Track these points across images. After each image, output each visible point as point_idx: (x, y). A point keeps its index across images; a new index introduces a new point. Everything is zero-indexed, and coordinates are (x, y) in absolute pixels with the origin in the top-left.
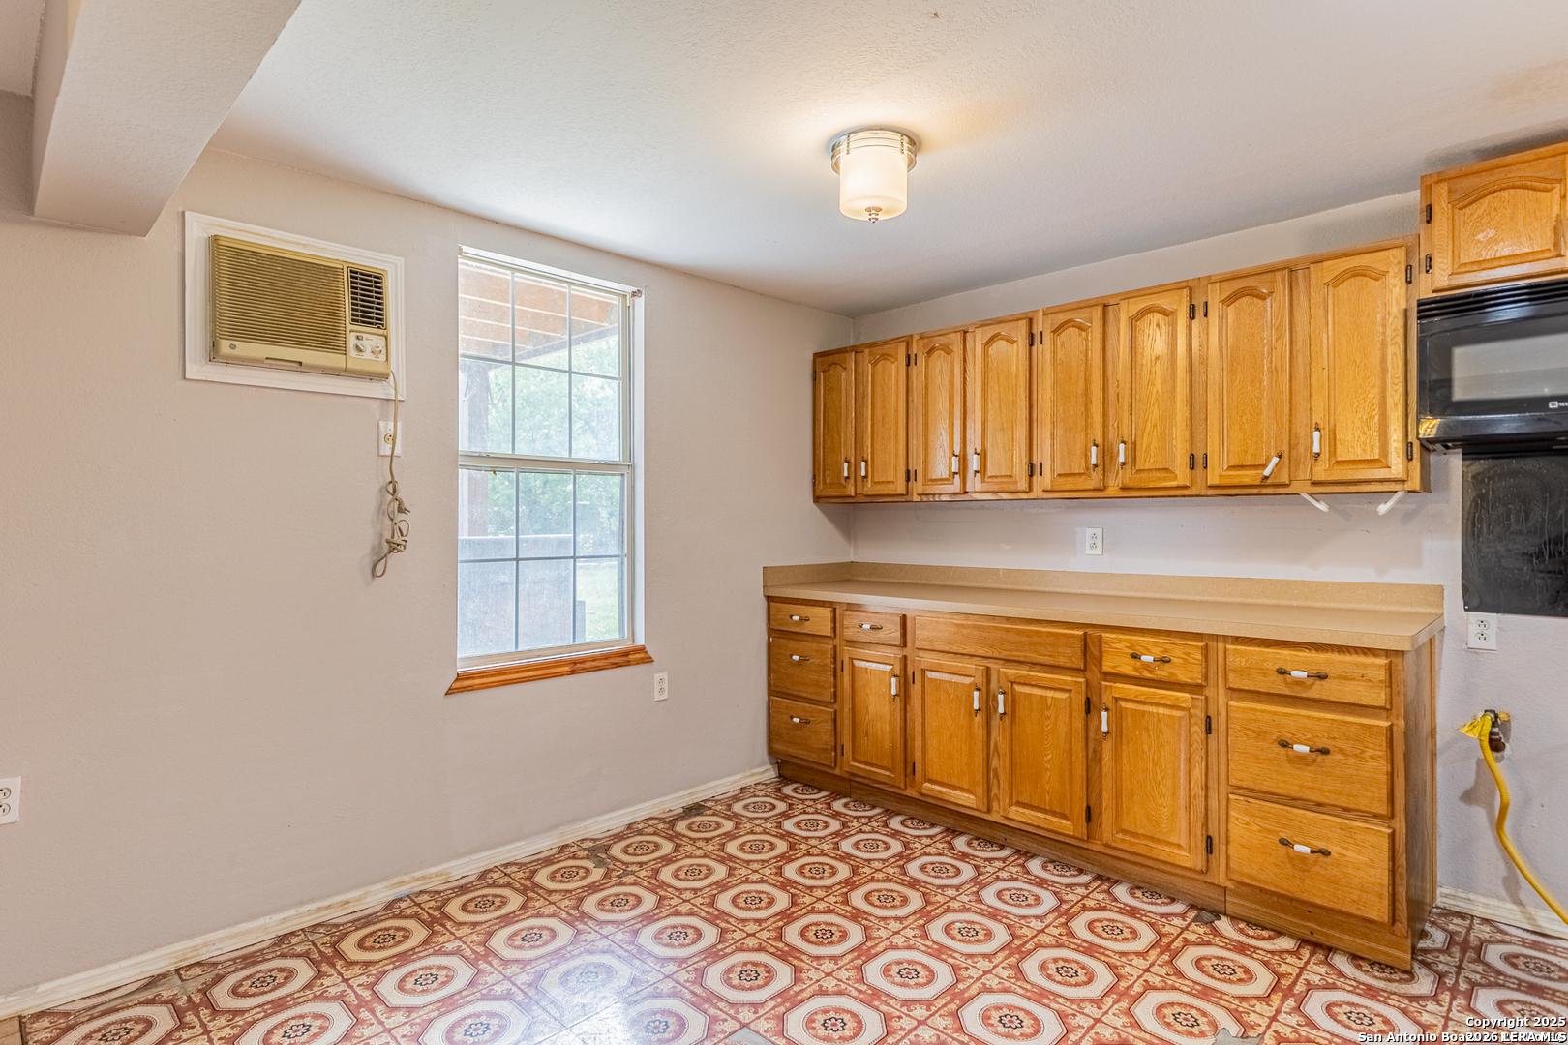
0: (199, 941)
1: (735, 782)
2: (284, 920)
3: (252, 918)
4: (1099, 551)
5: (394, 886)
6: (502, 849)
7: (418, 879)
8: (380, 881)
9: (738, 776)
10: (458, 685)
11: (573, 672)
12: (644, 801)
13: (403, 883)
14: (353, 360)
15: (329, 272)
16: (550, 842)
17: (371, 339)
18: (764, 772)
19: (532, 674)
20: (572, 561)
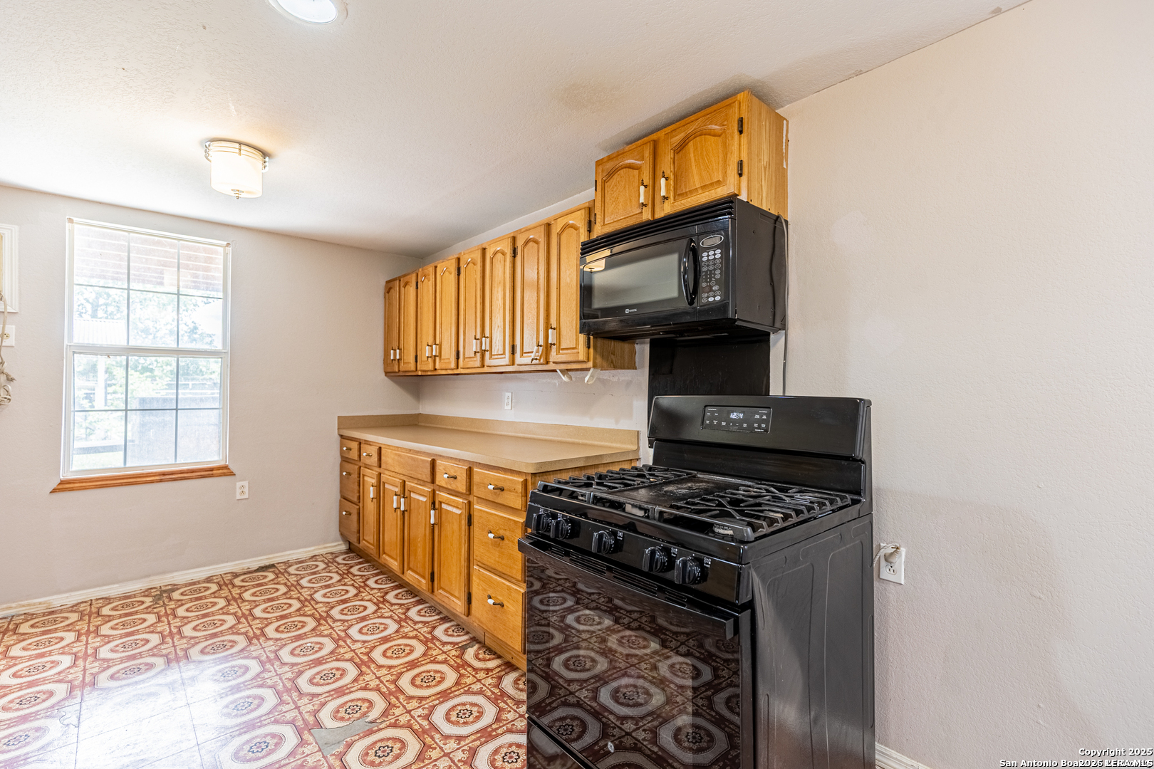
1: (309, 551)
4: (509, 407)
6: (98, 589)
9: (312, 548)
10: (61, 486)
12: (227, 562)
16: (141, 586)
18: (335, 546)
20: (175, 411)
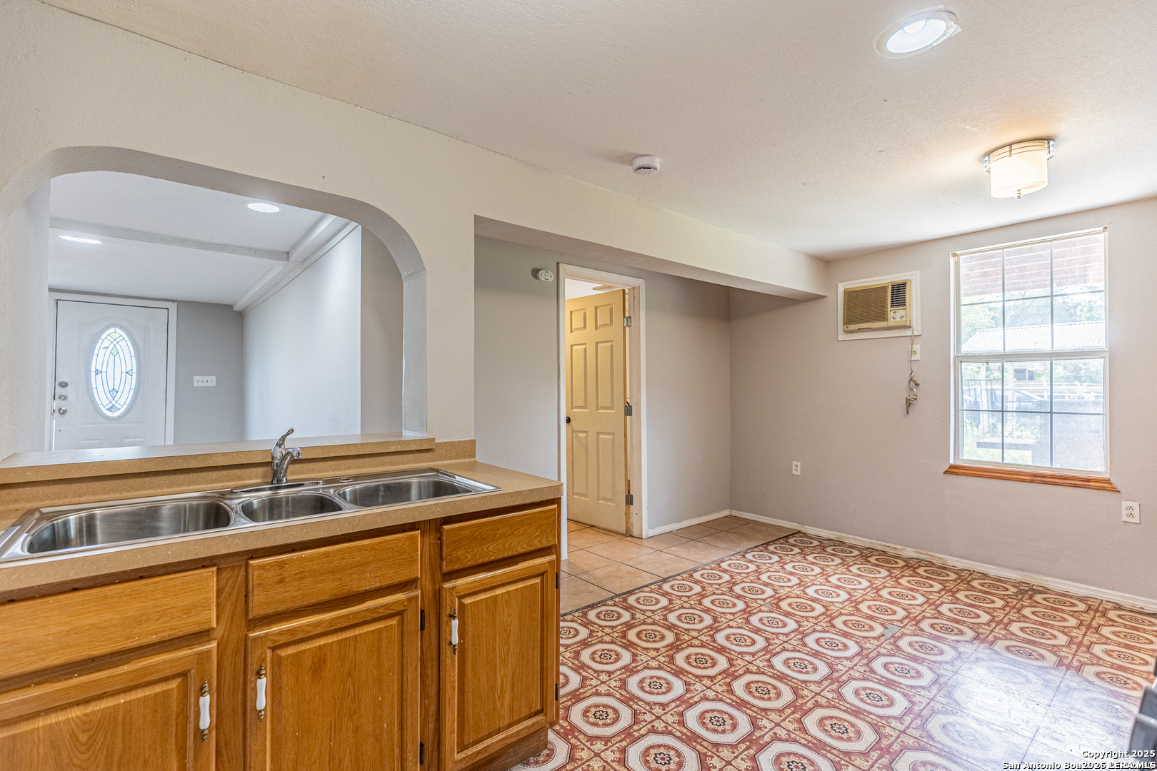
0: (844, 535)
2: (871, 543)
3: (860, 536)
5: (917, 552)
6: (979, 564)
7: (929, 555)
8: (913, 547)
10: (950, 470)
11: (1032, 481)
13: (921, 553)
14: (891, 322)
15: (884, 289)
17: (900, 312)
19: (999, 475)
20: (1049, 414)
